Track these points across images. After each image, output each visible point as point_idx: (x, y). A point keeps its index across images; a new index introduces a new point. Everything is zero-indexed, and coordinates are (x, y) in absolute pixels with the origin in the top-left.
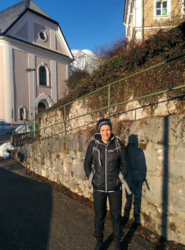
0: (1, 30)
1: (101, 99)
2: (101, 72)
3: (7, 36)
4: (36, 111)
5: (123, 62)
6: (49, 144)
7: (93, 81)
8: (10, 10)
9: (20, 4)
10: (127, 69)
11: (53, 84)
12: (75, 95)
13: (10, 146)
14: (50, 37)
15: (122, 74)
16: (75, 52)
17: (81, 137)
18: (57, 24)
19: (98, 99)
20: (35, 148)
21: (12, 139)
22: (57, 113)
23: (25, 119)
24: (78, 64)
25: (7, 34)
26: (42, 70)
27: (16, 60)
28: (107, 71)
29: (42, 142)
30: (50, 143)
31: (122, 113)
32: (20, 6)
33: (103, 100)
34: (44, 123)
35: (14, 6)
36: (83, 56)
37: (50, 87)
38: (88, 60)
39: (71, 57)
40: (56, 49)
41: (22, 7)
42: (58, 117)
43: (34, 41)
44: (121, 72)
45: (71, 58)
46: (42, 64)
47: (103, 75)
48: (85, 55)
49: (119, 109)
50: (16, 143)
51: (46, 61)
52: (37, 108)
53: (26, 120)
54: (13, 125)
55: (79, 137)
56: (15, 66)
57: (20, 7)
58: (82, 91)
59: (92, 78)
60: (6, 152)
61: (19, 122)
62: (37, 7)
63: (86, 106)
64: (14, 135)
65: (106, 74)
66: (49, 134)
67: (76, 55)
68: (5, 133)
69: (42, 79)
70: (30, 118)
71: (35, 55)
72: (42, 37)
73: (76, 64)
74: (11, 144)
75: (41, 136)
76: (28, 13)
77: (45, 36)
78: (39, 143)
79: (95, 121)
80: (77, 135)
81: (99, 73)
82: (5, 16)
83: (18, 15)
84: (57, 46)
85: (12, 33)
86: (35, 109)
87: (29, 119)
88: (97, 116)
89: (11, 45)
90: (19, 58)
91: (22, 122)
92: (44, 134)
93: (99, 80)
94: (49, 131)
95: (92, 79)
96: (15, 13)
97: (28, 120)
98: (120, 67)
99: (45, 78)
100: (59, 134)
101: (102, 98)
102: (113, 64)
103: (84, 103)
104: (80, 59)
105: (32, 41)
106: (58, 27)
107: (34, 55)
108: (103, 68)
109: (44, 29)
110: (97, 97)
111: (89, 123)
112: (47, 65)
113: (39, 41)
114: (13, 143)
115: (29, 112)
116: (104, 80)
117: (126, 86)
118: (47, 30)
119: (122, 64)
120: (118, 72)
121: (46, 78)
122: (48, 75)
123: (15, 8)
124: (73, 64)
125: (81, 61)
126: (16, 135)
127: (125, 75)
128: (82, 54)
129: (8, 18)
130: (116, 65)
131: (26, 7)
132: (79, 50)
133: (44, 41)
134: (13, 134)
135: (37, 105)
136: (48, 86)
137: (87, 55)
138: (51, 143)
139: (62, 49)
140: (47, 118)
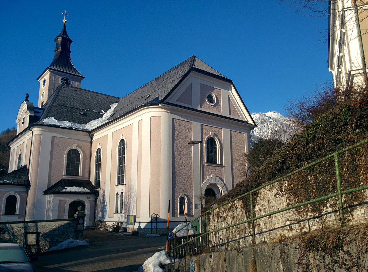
0: (160, 97)
1: (313, 181)
2: (310, 135)
3: (166, 103)
4: (202, 201)
5: (350, 116)
6: (225, 260)
7: (295, 151)
8: (170, 73)
9: (183, 64)
10: (358, 127)
11: (226, 161)
12: (264, 175)
13: (165, 257)
14: (220, 98)
15: (350, 137)
16: (256, 116)
17: (286, 252)
18: (230, 81)
19: (307, 180)
20: (202, 265)
21: (168, 245)
22: (235, 204)
23: (187, 213)
24: (261, 132)
25: (167, 100)
26: (211, 142)
27: (176, 132)
28: (319, 134)
29: (214, 255)
30: (227, 258)
31: (357, 205)
32: (183, 66)
33: (316, 183)
34: (214, 220)
35: (176, 68)
36: (267, 121)
37: (221, 165)
38: (275, 126)
39: (251, 122)
40: (230, 114)
41: (185, 67)
42: (237, 211)
43: (199, 106)
44: (348, 133)
45: (251, 124)
46: (211, 134)
47: (313, 140)
48: (270, 119)
49: (351, 197)
50: (173, 253)
51: (216, 131)
52: (203, 197)
53: (189, 214)
54: (170, 222)
55: (282, 252)
56: (175, 140)
57: (183, 68)
58: (276, 167)
59: (294, 146)
60: (159, 267)
61: (179, 218)
62: (204, 64)
63: (284, 193)
64: (170, 240)
65: (318, 139)
66: (222, 239)
67: (257, 120)
68: (159, 235)
69: (210, 155)
70: (194, 211)
71: (201, 124)
72: (210, 100)
73: (257, 132)
74: (165, 254)
75: (211, 241)
76: (192, 73)
77: (215, 98)
78: (208, 257)
79: (303, 219)
80: (279, 247)
81: (306, 137)
82: (164, 81)
83: (180, 77)
84: (231, 110)
85: (173, 99)
86: (201, 199)
87: (193, 214)
88: (306, 209)
89: (171, 114)
90: (180, 129)
91: (183, 218)
92: (215, 238)
93: (305, 149)
94: (223, 234)
95: (293, 148)
96: (177, 75)
97: (191, 214)
98: (344, 126)
99: (214, 153)
100: (239, 239)
101: (313, 178)
102: (330, 120)
103: (281, 187)
104: (263, 125)
105: (197, 107)
106: (232, 86)
107: (199, 124)
108: (312, 129)
109: (213, 89)
110: (305, 178)
111: (292, 222)
112: (217, 136)
113: (206, 106)
114: (169, 252)
115: (191, 203)
116: (316, 148)
117: (361, 156)
118: (216, 91)
119: (348, 120)
120: (340, 133)
121: (216, 153)
122: (218, 149)
123: (177, 70)
124: (253, 132)
125: (265, 128)
126: (174, 238)
127: (356, 137)
128: (265, 118)
129: (168, 82)
130: (335, 122)
131: (190, 66)
132: (261, 113)
133: (213, 105)
134: (169, 238)
135: (203, 193)
136: (219, 164)
137: (273, 119)
138: (229, 258)
139: (238, 113)
140: (218, 212)
